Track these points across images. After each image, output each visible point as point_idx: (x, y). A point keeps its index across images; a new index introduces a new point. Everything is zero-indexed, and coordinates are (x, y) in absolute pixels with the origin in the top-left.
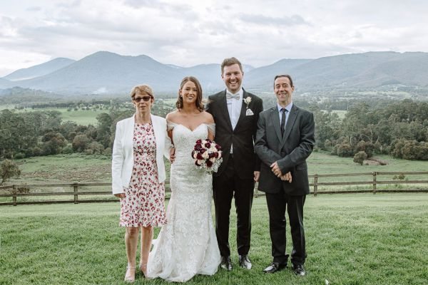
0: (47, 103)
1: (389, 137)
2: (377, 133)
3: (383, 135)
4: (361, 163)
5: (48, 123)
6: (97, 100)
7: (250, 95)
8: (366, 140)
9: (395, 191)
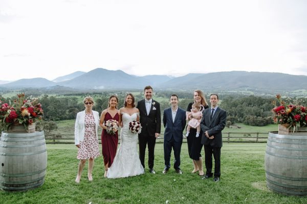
0: (71, 93)
1: (243, 114)
2: (237, 112)
3: (239, 113)
4: (229, 127)
5: (71, 103)
6: (96, 92)
7: (155, 101)
8: (231, 115)
9: (238, 142)
